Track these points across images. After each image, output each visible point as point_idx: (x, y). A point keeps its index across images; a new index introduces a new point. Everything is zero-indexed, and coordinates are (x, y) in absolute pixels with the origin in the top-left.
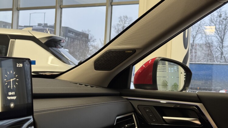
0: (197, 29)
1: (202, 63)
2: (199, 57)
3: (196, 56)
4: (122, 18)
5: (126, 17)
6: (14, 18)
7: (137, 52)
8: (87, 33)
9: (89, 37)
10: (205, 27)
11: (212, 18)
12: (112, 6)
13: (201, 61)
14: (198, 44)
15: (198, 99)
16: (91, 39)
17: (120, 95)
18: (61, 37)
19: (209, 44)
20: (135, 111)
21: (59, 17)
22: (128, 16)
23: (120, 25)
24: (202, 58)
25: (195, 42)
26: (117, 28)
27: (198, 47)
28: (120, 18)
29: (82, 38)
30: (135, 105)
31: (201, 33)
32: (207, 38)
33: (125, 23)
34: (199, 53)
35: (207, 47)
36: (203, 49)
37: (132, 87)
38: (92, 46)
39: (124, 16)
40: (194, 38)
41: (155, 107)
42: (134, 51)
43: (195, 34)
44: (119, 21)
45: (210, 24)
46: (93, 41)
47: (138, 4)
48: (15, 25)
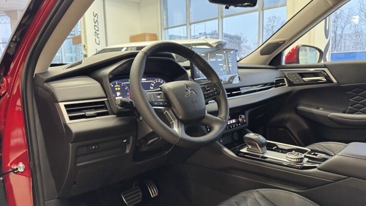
0: (346, 20)
1: (351, 52)
2: (348, 47)
3: (345, 46)
4: (271, 18)
5: (275, 17)
6: (189, 31)
7: (286, 42)
8: (240, 36)
9: (242, 39)
10: (353, 17)
11: (362, 7)
12: (263, 10)
13: (350, 50)
14: (348, 34)
15: (325, 66)
16: (244, 41)
17: (277, 69)
18: (223, 40)
19: (358, 33)
20: (286, 77)
21: (220, 26)
22: (277, 16)
23: (269, 25)
24: (351, 47)
25: (343, 32)
26: (267, 28)
27: (347, 37)
28: (270, 18)
29: (235, 40)
30: (286, 73)
31: (350, 23)
32: (357, 27)
33: (274, 23)
34: (348, 43)
35: (356, 36)
36: (353, 39)
37: (283, 63)
38: (245, 46)
39: (273, 17)
40: (343, 28)
41: (298, 73)
42: (284, 42)
43: (344, 24)
44: (269, 22)
45: (360, 13)
46: (246, 42)
47: (286, 5)
48: (189, 37)
